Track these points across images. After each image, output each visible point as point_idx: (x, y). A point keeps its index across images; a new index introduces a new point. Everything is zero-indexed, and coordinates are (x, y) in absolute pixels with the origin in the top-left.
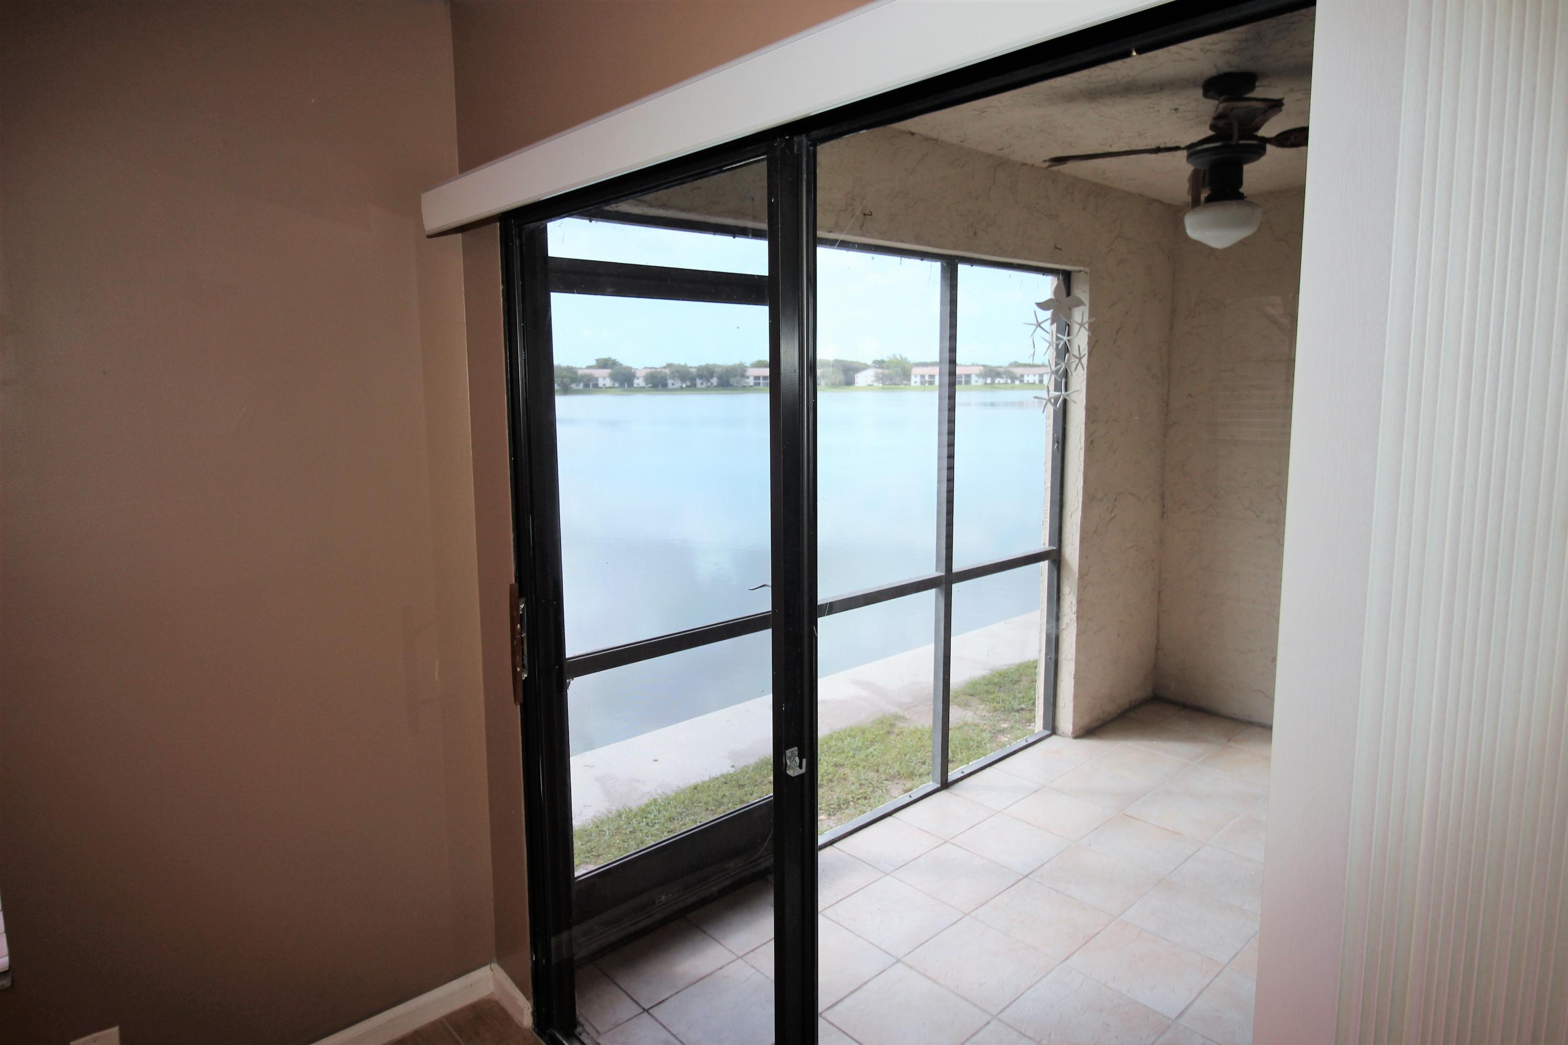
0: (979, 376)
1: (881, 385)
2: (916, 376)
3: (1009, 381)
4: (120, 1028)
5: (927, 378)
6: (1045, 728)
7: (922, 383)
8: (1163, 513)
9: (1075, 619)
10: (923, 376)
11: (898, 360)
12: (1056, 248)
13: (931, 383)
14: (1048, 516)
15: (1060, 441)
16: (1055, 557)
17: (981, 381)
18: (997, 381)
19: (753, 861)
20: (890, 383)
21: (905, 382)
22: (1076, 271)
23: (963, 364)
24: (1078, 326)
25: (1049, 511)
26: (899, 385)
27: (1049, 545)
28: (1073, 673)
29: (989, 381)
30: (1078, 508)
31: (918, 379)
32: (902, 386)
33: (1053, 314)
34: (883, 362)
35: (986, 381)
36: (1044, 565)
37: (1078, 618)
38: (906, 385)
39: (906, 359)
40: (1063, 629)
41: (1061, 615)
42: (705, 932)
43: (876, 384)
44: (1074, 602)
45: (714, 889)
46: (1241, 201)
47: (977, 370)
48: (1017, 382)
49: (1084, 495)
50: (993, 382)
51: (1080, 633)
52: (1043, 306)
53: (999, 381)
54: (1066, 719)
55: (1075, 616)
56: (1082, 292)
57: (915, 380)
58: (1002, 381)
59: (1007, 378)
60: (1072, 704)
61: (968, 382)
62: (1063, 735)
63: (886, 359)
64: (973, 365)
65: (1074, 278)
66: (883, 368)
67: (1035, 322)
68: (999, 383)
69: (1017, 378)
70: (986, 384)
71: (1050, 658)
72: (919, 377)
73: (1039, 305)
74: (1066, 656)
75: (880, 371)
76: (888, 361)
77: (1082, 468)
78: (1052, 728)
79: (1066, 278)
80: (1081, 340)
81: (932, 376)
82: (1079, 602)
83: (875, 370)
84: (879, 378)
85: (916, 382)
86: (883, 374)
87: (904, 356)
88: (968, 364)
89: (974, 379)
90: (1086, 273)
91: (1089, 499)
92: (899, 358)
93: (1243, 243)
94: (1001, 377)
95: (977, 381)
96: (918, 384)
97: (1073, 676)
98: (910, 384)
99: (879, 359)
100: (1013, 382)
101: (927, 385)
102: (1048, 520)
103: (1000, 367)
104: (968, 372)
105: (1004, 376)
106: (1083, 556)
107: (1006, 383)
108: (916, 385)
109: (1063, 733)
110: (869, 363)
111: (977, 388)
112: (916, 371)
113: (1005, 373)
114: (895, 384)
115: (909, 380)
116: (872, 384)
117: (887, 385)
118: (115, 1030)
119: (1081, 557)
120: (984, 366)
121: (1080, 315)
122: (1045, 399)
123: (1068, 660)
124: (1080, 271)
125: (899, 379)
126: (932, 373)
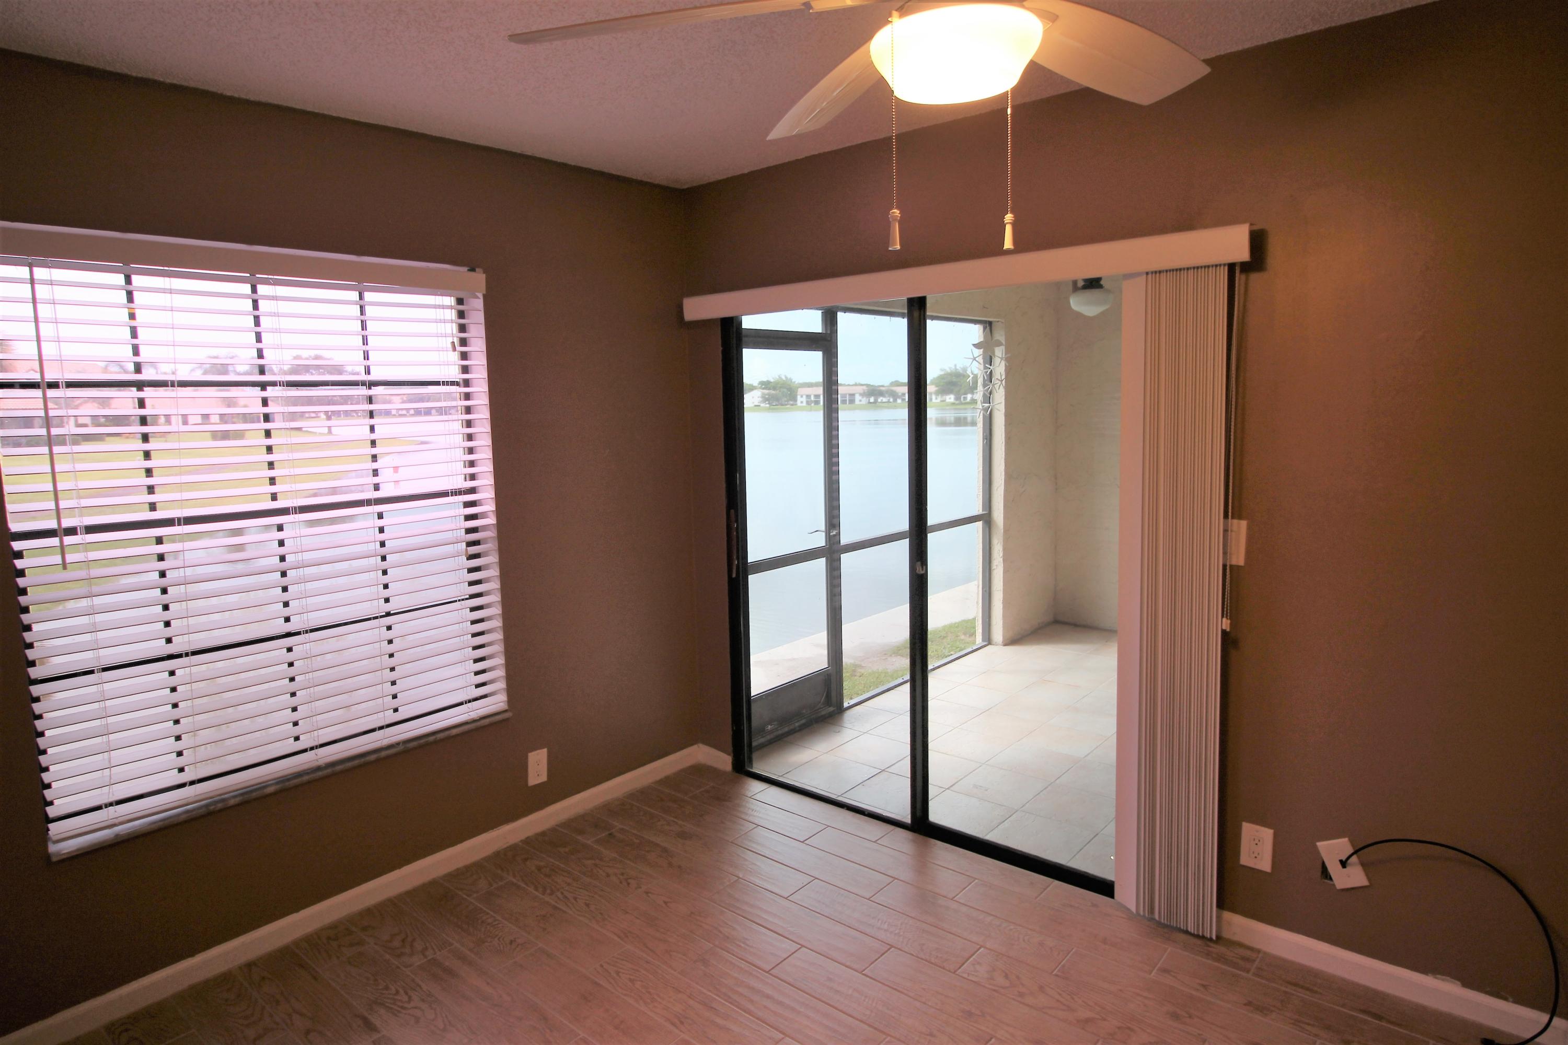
0: (862, 395)
1: (768, 405)
2: (802, 396)
3: (891, 400)
4: (548, 750)
5: (812, 398)
6: (983, 640)
7: (808, 403)
8: (1056, 489)
9: (1002, 561)
10: (808, 396)
11: (784, 380)
12: (984, 307)
13: (817, 403)
14: (981, 490)
15: (988, 438)
16: (986, 518)
17: (864, 401)
18: (879, 400)
19: (815, 710)
20: (777, 403)
21: (791, 403)
22: (995, 321)
23: (847, 384)
24: (1000, 360)
25: (981, 487)
26: (786, 405)
27: (983, 511)
28: (1002, 599)
29: (872, 400)
30: (1001, 483)
31: (804, 399)
32: (788, 406)
33: (983, 352)
34: (768, 382)
35: (869, 400)
36: (979, 524)
37: (1004, 560)
38: (792, 405)
39: (791, 380)
40: (994, 569)
41: (993, 559)
42: (799, 745)
43: (762, 405)
44: (1001, 549)
45: (797, 724)
46: (1101, 290)
47: (860, 389)
48: (899, 401)
49: (1005, 475)
50: (875, 402)
51: (1005, 572)
52: (977, 346)
53: (882, 400)
54: (998, 633)
55: (1002, 559)
56: (1000, 336)
57: (801, 400)
58: (885, 400)
59: (889, 396)
60: (1002, 621)
61: (852, 401)
62: (996, 645)
63: (772, 380)
64: (856, 385)
65: (993, 325)
66: (769, 389)
67: (972, 357)
68: (882, 402)
69: (899, 397)
70: (870, 403)
71: (986, 591)
72: (804, 397)
73: (974, 345)
74: (996, 588)
75: (766, 391)
76: (774, 382)
77: (1003, 456)
78: (988, 640)
79: (989, 326)
80: (1000, 369)
81: (817, 396)
82: (1004, 549)
83: (762, 391)
84: (766, 399)
85: (802, 402)
86: (768, 394)
87: (789, 377)
88: (851, 384)
89: (858, 398)
90: (1002, 323)
91: (1009, 477)
92: (784, 378)
93: (1103, 313)
94: (885, 397)
95: (860, 401)
96: (804, 404)
97: (1002, 602)
98: (796, 404)
99: (765, 380)
100: (895, 400)
101: (813, 405)
102: (981, 493)
103: (883, 386)
104: (851, 392)
105: (887, 395)
106: (1006, 517)
107: (889, 402)
108: (802, 405)
109: (996, 643)
110: (756, 384)
111: (861, 408)
112: (801, 391)
113: (887, 392)
114: (782, 405)
115: (796, 400)
116: (759, 404)
117: (774, 406)
118: (545, 750)
119: (1005, 518)
120: (867, 385)
121: (999, 352)
122: (980, 409)
123: (998, 591)
124: (998, 322)
125: (786, 399)
126: (817, 393)
